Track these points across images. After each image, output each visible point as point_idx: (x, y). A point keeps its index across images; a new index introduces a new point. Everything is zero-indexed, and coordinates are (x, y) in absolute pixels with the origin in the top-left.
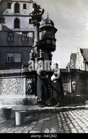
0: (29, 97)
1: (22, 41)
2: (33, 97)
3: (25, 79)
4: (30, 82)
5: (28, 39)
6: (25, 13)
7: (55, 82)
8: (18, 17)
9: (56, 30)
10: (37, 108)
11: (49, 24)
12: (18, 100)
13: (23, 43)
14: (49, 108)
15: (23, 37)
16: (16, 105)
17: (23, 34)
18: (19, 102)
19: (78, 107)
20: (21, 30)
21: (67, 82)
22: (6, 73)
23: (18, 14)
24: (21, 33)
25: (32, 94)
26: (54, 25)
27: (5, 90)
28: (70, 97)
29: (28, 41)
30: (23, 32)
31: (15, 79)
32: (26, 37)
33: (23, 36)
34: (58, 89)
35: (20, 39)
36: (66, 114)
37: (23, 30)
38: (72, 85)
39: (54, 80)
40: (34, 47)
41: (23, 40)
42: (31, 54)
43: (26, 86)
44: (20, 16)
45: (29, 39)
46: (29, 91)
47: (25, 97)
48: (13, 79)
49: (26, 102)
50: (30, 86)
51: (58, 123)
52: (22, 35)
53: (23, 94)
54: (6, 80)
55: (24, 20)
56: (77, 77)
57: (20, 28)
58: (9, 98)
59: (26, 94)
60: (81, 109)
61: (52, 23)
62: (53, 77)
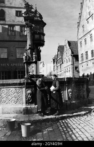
0: (29, 106)
1: (8, 35)
2: (33, 106)
3: (24, 89)
4: (29, 91)
5: (15, 33)
6: (11, 4)
7: (54, 92)
8: (3, 9)
9: (45, 24)
10: (38, 117)
11: (38, 17)
12: (18, 109)
13: (10, 37)
14: (50, 117)
15: (9, 31)
16: (16, 114)
17: (9, 27)
18: (20, 111)
19: (75, 114)
20: (7, 23)
22: (4, 83)
23: (3, 5)
24: (7, 27)
25: (31, 103)
26: (42, 18)
27: (4, 99)
28: (67, 104)
29: (15, 35)
30: (10, 25)
31: (14, 89)
32: (13, 31)
33: (10, 29)
34: (57, 99)
35: (6, 33)
36: (65, 122)
37: (9, 23)
38: (68, 92)
39: (54, 91)
40: (27, 50)
41: (9, 34)
42: (24, 57)
43: (26, 96)
44: (5, 7)
45: (16, 33)
46: (29, 100)
47: (25, 107)
48: (12, 89)
49: (27, 112)
50: (29, 96)
52: (8, 28)
53: (23, 104)
54: (5, 89)
55: (9, 11)
56: (73, 85)
57: (5, 21)
58: (9, 107)
59: (26, 103)
60: (77, 116)
61: (41, 17)
62: (52, 88)
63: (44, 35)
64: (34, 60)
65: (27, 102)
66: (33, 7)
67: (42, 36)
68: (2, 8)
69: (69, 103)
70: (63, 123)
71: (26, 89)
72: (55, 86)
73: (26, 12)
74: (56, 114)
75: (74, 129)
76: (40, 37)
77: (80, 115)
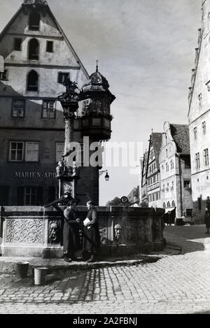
0: (52, 247)
1: (42, 118)
2: (58, 247)
3: (47, 221)
4: (54, 225)
5: (55, 114)
6: (50, 60)
7: (89, 228)
8: (36, 69)
9: (114, 98)
10: (63, 262)
12: (37, 251)
13: (45, 121)
14: (79, 263)
15: (45, 110)
16: (33, 258)
17: (45, 103)
18: (39, 253)
20: (40, 96)
21: (108, 226)
22: (20, 210)
23: (35, 63)
24: (40, 102)
25: (56, 242)
26: (108, 86)
27: (18, 235)
28: (111, 247)
29: (55, 118)
30: (46, 100)
31: (32, 220)
32: (51, 110)
33: (45, 107)
35: (38, 114)
36: (99, 271)
37: (44, 95)
38: (114, 229)
39: (88, 225)
41: (45, 115)
42: (58, 168)
43: (48, 231)
44: (39, 66)
45: (57, 115)
46: (52, 238)
47: (46, 247)
48: (29, 220)
49: (48, 254)
50: (53, 232)
51: (84, 283)
52: (42, 106)
53: (44, 243)
54: (20, 220)
55: (47, 74)
56: (124, 218)
57: (38, 92)
58: (24, 247)
59: (48, 242)
60: (120, 265)
61: (105, 83)
62: (87, 221)
63: (110, 118)
64: (74, 174)
65: (50, 241)
66: (77, 86)
67: (106, 121)
68: (33, 68)
69: (114, 245)
70: (95, 272)
71: (49, 221)
72: (91, 219)
73: (66, 95)
74: (90, 260)
75: (105, 278)
76: (102, 122)
77: (125, 264)
